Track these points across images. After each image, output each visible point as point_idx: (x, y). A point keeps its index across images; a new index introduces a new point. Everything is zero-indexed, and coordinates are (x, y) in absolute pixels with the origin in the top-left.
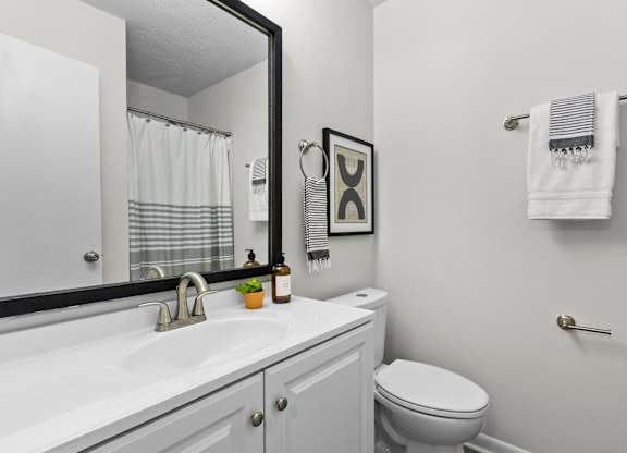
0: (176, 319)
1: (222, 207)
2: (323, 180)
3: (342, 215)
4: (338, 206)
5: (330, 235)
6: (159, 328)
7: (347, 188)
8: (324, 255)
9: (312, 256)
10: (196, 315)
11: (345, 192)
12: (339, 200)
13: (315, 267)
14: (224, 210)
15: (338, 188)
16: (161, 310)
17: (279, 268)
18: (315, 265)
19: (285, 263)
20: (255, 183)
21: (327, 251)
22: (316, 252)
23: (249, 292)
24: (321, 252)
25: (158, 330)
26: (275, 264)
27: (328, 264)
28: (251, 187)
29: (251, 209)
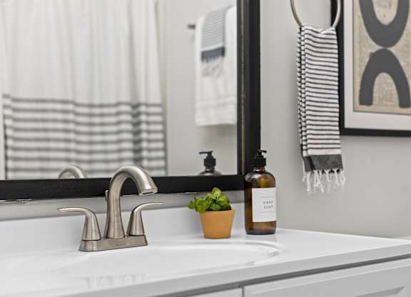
0: (107, 237)
1: (147, 105)
2: (332, 30)
3: (366, 98)
4: (358, 80)
5: (345, 132)
6: (84, 246)
7: (376, 48)
8: (333, 164)
9: (312, 164)
10: (133, 236)
11: (373, 56)
12: (360, 70)
13: (318, 183)
14: (152, 110)
15: (359, 48)
16: (87, 219)
17: (257, 176)
18: (317, 180)
19: (267, 169)
20: (206, 56)
21: (339, 157)
22: (320, 157)
23: (209, 210)
24: (327, 157)
25: (84, 249)
26: (249, 170)
27: (340, 179)
28: (199, 65)
29: (198, 105)
